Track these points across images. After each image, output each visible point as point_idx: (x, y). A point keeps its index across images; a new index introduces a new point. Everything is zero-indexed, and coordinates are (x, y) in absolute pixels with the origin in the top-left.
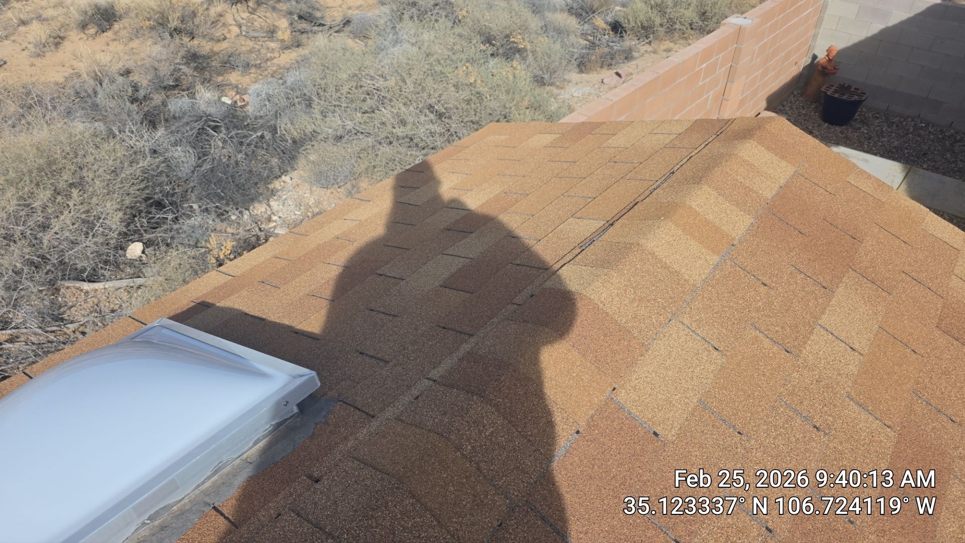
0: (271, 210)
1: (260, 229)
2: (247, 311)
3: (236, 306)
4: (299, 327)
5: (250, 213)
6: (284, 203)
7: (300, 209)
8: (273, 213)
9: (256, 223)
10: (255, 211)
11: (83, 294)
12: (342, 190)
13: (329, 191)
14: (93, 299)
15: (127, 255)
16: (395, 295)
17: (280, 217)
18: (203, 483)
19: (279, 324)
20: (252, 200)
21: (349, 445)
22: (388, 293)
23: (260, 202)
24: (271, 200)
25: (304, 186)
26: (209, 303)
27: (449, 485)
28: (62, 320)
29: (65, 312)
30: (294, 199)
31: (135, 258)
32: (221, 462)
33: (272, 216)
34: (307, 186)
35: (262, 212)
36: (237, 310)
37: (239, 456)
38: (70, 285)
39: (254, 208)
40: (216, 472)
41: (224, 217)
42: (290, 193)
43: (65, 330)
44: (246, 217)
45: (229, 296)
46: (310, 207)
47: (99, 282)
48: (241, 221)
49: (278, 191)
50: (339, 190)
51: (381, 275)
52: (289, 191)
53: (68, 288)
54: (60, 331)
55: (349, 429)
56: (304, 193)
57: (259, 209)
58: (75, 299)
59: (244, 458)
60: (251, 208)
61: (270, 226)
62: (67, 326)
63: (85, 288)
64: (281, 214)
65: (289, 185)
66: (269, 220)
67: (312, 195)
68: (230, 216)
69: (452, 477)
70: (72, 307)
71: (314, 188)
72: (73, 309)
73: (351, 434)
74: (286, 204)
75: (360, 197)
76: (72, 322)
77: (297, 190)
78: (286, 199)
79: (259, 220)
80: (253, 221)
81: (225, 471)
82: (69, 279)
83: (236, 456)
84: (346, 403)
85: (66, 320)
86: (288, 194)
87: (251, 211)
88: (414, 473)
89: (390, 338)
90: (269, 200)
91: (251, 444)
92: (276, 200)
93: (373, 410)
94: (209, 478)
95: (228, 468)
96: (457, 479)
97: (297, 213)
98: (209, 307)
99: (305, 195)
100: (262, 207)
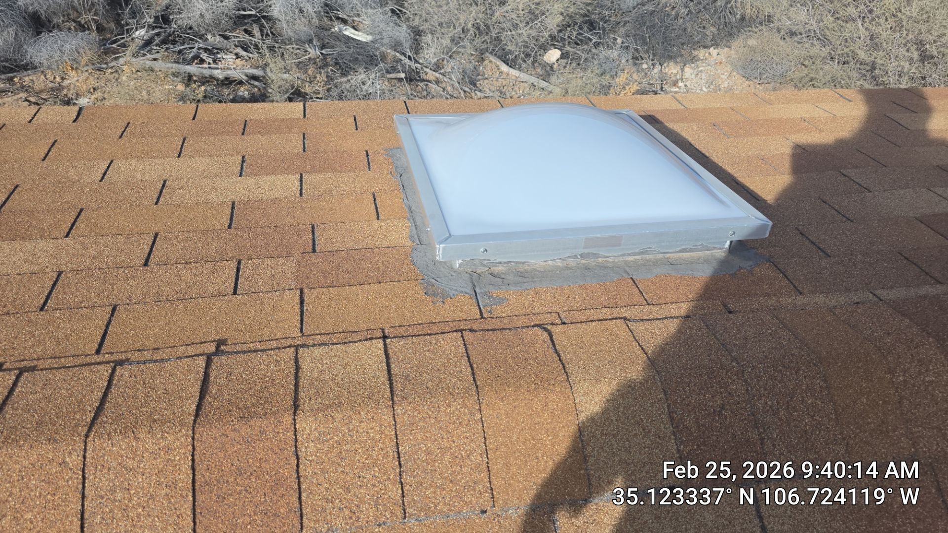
0: (682, 75)
1: (662, 88)
2: (692, 142)
3: (683, 134)
4: (741, 180)
5: (661, 68)
6: (697, 74)
7: (709, 87)
8: (682, 79)
9: (662, 81)
10: (667, 70)
11: (498, 72)
12: (761, 88)
13: (747, 82)
14: (503, 80)
15: (545, 57)
16: (856, 201)
17: (686, 86)
18: (629, 255)
19: (721, 168)
20: (670, 58)
21: (770, 302)
22: (848, 195)
23: (676, 63)
24: (687, 66)
25: (726, 66)
26: (658, 120)
27: (863, 396)
28: (475, 85)
29: (479, 80)
30: (709, 75)
31: (549, 62)
32: (650, 248)
33: (680, 81)
34: (729, 68)
35: (672, 73)
36: (682, 137)
37: (664, 253)
38: (493, 60)
39: (668, 66)
40: (642, 253)
41: (637, 62)
42: (710, 67)
43: (473, 94)
44: (656, 70)
45: (679, 122)
46: (720, 90)
47: (514, 69)
48: (649, 73)
49: (698, 60)
50: (758, 86)
51: (845, 176)
52: (709, 65)
53: (490, 62)
54: (469, 93)
55: (773, 289)
56: (722, 74)
57: (672, 69)
58: (491, 74)
59: (666, 257)
60: (665, 65)
61: (672, 90)
62: (476, 92)
63: (502, 69)
64: (688, 84)
65: (712, 59)
66: (675, 84)
67: (728, 78)
68: (642, 63)
69: (870, 391)
70: (486, 79)
71: (735, 73)
72: (486, 81)
73: (774, 295)
74: (699, 76)
75: (840, 93)
76: (480, 91)
77: (717, 68)
78: (701, 71)
79: (665, 80)
80: (659, 78)
81: (647, 257)
82: (496, 55)
83: (662, 251)
84: (776, 267)
85: (477, 87)
86: (707, 68)
87: (663, 68)
88: (836, 363)
89: (839, 236)
90: (685, 65)
91: (678, 249)
92: (691, 68)
93: (803, 287)
94: (635, 254)
95: (651, 257)
96: (874, 397)
97: (704, 89)
98: (658, 123)
99: (722, 76)
100: (675, 68)
